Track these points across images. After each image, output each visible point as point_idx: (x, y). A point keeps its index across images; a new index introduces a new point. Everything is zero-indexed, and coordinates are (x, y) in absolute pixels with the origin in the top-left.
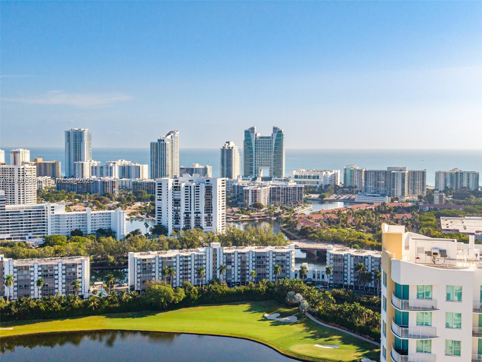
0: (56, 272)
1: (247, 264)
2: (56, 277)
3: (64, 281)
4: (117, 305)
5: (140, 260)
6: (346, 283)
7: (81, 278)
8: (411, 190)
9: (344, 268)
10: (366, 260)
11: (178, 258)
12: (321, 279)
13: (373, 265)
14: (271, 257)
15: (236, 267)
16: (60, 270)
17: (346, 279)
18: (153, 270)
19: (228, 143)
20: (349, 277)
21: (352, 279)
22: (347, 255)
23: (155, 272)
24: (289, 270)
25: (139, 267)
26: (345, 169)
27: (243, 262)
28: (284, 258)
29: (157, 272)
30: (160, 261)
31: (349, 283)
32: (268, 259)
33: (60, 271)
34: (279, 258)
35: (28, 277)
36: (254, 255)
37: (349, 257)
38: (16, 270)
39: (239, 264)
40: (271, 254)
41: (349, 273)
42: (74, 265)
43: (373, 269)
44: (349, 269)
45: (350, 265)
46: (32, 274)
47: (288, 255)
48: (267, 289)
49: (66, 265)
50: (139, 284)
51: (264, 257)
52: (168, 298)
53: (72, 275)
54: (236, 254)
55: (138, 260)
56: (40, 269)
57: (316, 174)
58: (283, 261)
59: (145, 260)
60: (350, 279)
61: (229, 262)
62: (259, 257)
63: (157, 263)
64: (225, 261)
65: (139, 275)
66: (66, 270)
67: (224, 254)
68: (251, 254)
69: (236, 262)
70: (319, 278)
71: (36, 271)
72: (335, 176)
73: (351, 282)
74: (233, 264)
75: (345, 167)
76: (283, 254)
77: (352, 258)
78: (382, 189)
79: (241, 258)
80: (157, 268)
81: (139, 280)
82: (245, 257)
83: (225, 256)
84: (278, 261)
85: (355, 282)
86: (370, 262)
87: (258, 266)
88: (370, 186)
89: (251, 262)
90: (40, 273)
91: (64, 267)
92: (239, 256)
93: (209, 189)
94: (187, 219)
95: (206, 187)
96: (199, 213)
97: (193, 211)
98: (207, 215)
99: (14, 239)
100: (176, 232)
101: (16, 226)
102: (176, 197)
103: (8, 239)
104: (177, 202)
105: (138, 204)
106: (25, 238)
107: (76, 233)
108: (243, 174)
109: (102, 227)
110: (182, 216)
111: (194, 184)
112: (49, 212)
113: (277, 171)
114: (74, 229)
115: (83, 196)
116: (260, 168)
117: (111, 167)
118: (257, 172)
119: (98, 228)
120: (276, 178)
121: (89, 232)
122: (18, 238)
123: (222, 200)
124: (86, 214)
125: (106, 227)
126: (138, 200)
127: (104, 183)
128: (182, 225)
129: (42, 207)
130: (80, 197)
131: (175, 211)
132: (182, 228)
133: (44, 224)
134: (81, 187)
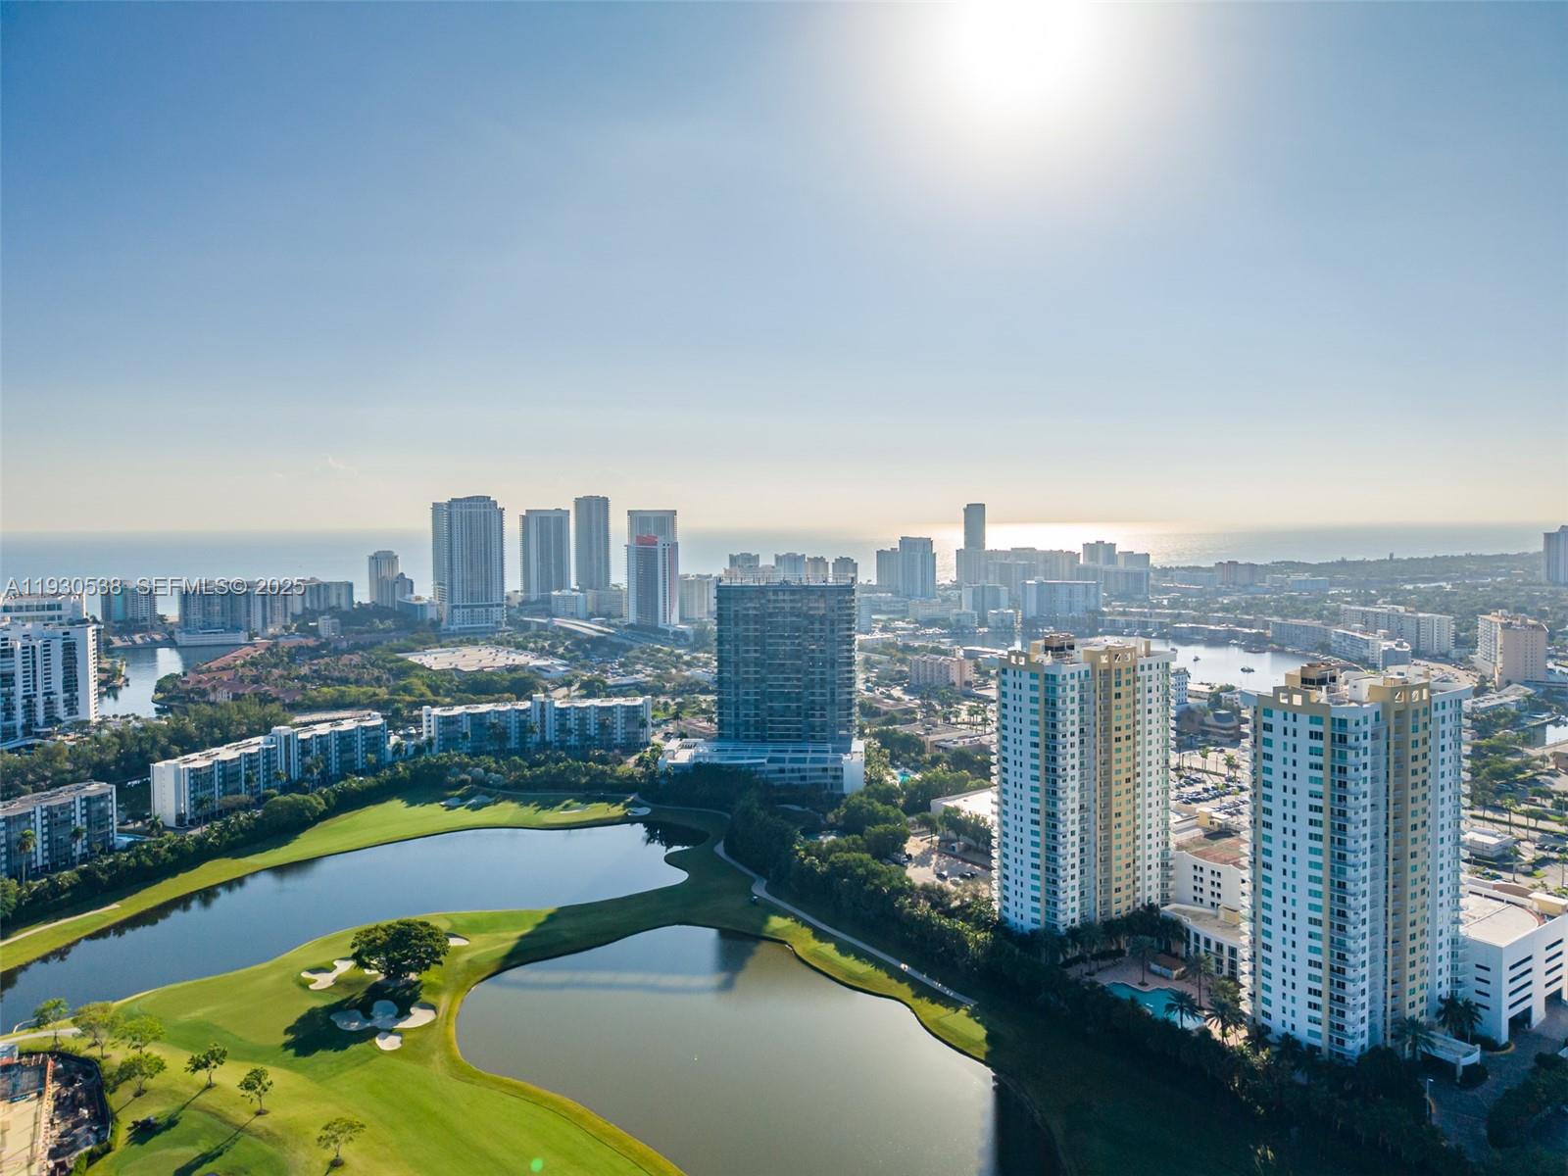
0: (72, 815)
1: (329, 750)
10: (487, 716)
11: (242, 759)
14: (359, 735)
18: (212, 783)
24: (384, 747)
27: (324, 750)
28: (376, 734)
29: (216, 784)
30: (220, 767)
32: (355, 738)
33: (78, 812)
35: (27, 833)
36: (337, 737)
39: (319, 753)
40: (359, 729)
42: (102, 797)
45: (466, 725)
46: (32, 825)
49: (88, 798)
51: (349, 736)
54: (314, 740)
56: (45, 814)
58: (375, 738)
59: (200, 769)
61: (306, 753)
62: (343, 739)
63: (216, 772)
64: (300, 751)
68: (332, 736)
69: (316, 750)
71: (39, 819)
76: (373, 729)
77: (466, 718)
79: (320, 743)
80: (216, 780)
82: (326, 742)
84: (369, 740)
86: (492, 719)
89: (333, 746)
90: (45, 821)
93: (70, 649)
94: (29, 708)
95: (64, 645)
96: (51, 693)
97: (40, 691)
98: (67, 695)
100: (7, 734)
102: (5, 670)
104: (6, 679)
110: (19, 703)
111: (39, 641)
123: (92, 666)
128: (20, 720)
131: (4, 695)
132: (20, 726)
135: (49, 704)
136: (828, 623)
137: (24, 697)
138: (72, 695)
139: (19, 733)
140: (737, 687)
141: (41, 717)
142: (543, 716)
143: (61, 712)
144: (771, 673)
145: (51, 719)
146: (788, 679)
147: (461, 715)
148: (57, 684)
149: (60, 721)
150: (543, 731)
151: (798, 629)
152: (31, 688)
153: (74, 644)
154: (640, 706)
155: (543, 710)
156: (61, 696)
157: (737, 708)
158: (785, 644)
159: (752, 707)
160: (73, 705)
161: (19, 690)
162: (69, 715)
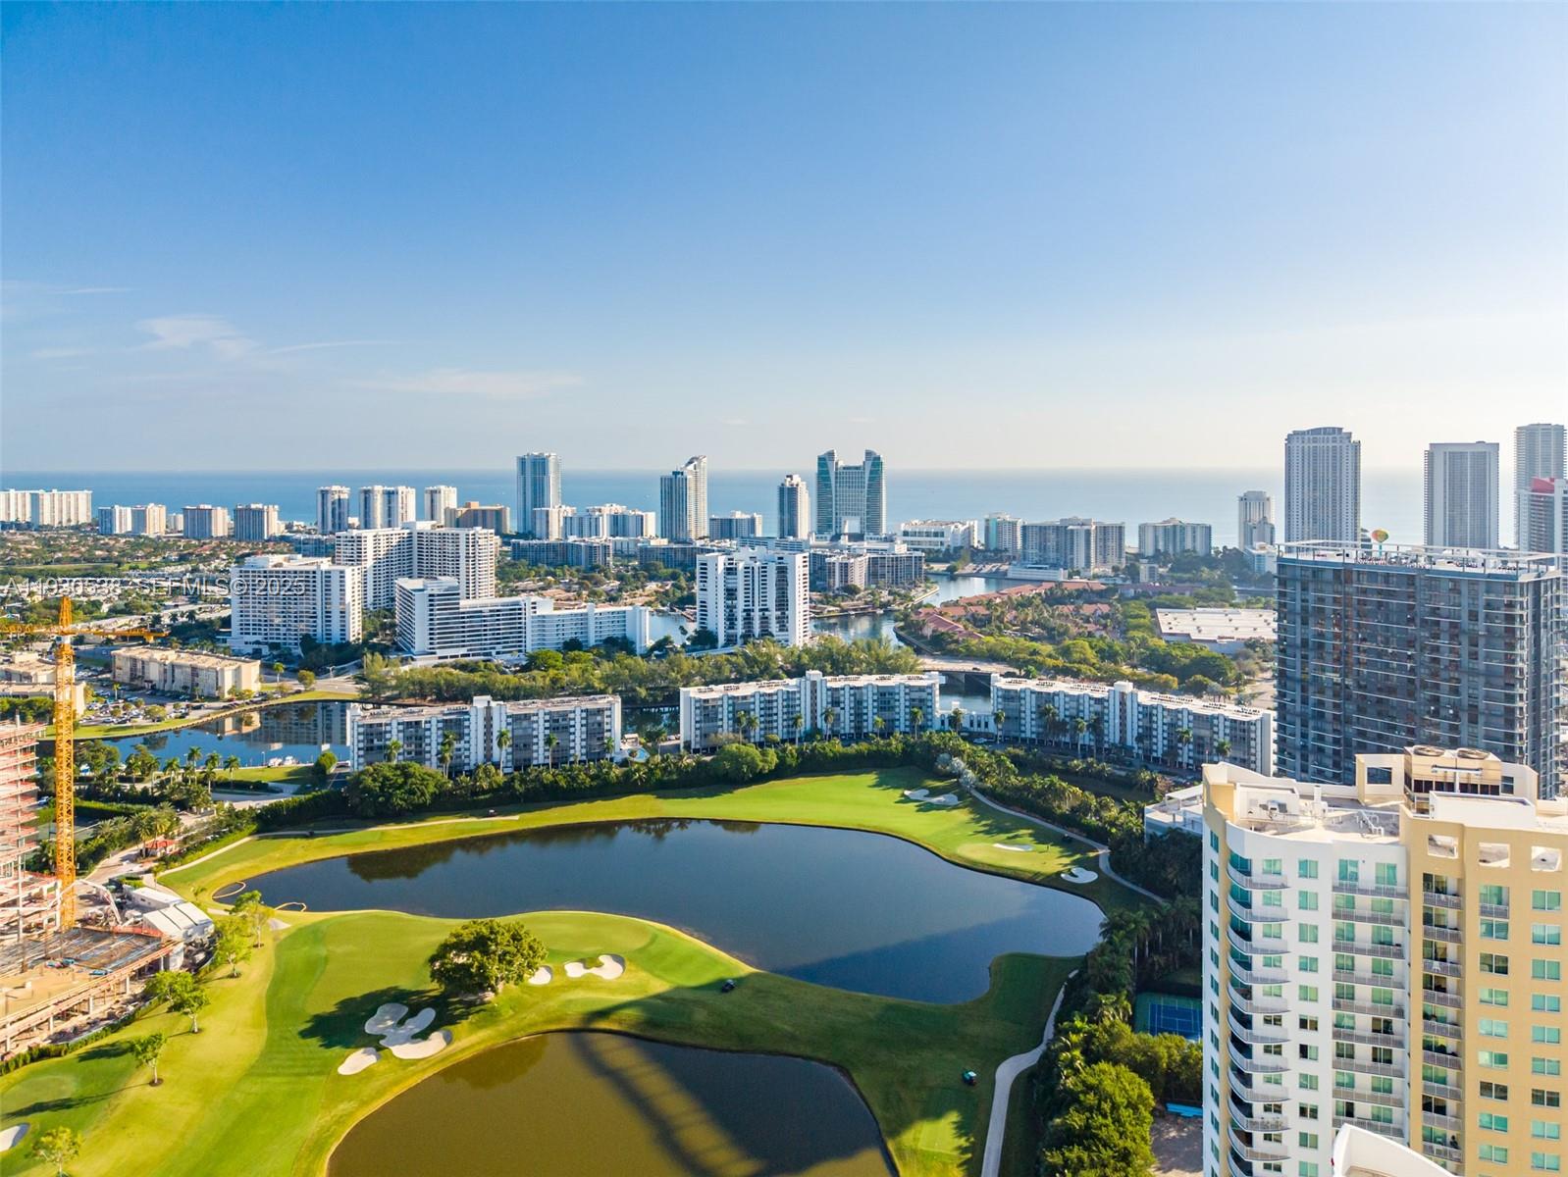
0: (572, 723)
1: (865, 704)
2: (572, 730)
3: (584, 736)
4: (675, 777)
5: (699, 700)
6: (1023, 735)
7: (610, 730)
8: (1100, 557)
9: (1020, 712)
10: (1056, 698)
11: (757, 697)
12: (982, 729)
13: (1067, 706)
14: (902, 694)
15: (847, 708)
16: (578, 719)
17: (1023, 728)
18: (720, 716)
20: (1028, 726)
21: (1034, 729)
22: (1024, 691)
23: (722, 720)
24: (931, 714)
25: (698, 711)
27: (859, 703)
28: (924, 695)
29: (725, 719)
30: (731, 702)
31: (1028, 735)
32: (897, 697)
33: (578, 721)
34: (915, 695)
35: (530, 731)
36: (875, 691)
37: (1028, 693)
38: (510, 720)
39: (852, 705)
40: (902, 687)
41: (1028, 719)
42: (600, 711)
43: (1067, 713)
44: (1028, 712)
45: (1029, 705)
46: (535, 726)
47: (929, 691)
48: (903, 749)
49: (587, 711)
50: (698, 739)
51: (891, 694)
52: (752, 765)
53: (596, 726)
54: (847, 689)
55: (696, 701)
56: (547, 717)
57: (938, 529)
58: (921, 700)
59: (706, 701)
60: (1030, 728)
61: (836, 703)
62: (883, 694)
63: (725, 706)
64: (830, 700)
65: (698, 725)
66: (586, 718)
67: (828, 690)
68: (870, 688)
69: (848, 701)
70: (979, 725)
71: (541, 722)
72: (969, 532)
73: (1032, 733)
74: (842, 705)
76: (921, 689)
77: (1034, 696)
78: (1052, 555)
79: (854, 695)
80: (725, 714)
81: (698, 732)
82: (862, 694)
83: (829, 693)
84: (914, 700)
85: (1038, 734)
86: (1062, 703)
87: (881, 709)
88: (1033, 551)
89: (870, 701)
90: (547, 725)
91: (584, 715)
92: (852, 692)
93: (782, 571)
94: (748, 619)
95: (778, 568)
96: (767, 610)
97: (757, 608)
98: (779, 613)
99: (474, 655)
100: (730, 640)
101: (476, 635)
102: (730, 586)
103: (463, 656)
104: (731, 593)
105: (652, 586)
106: (490, 654)
107: (572, 645)
108: (815, 529)
109: (611, 634)
110: (740, 615)
111: (758, 563)
112: (529, 612)
113: (872, 524)
114: (568, 637)
115: (559, 572)
116: (844, 518)
117: (597, 519)
118: (839, 525)
119: (605, 635)
120: (872, 535)
121: (592, 642)
122: (479, 655)
123: (802, 589)
124: (586, 614)
125: (618, 634)
126: (652, 578)
127: (591, 548)
128: (740, 630)
129: (517, 604)
130: (554, 575)
131: (728, 607)
132: (739, 634)
133: (520, 630)
134: (552, 555)
135: (765, 619)
136: (1465, 640)
137: (745, 610)
138: (784, 613)
139: (740, 640)
140: (1304, 724)
141: (757, 630)
142: (1123, 711)
143: (774, 627)
144: (1361, 710)
145: (766, 632)
146: (1392, 728)
148: (772, 603)
149: (772, 635)
150: (1123, 731)
151: (1411, 644)
152: (750, 603)
153: (786, 568)
154: (1250, 723)
155: (1123, 703)
156: (773, 614)
157: (1304, 758)
158: (1387, 666)
159: (1330, 762)
160: (783, 622)
161: (740, 604)
162: (780, 630)
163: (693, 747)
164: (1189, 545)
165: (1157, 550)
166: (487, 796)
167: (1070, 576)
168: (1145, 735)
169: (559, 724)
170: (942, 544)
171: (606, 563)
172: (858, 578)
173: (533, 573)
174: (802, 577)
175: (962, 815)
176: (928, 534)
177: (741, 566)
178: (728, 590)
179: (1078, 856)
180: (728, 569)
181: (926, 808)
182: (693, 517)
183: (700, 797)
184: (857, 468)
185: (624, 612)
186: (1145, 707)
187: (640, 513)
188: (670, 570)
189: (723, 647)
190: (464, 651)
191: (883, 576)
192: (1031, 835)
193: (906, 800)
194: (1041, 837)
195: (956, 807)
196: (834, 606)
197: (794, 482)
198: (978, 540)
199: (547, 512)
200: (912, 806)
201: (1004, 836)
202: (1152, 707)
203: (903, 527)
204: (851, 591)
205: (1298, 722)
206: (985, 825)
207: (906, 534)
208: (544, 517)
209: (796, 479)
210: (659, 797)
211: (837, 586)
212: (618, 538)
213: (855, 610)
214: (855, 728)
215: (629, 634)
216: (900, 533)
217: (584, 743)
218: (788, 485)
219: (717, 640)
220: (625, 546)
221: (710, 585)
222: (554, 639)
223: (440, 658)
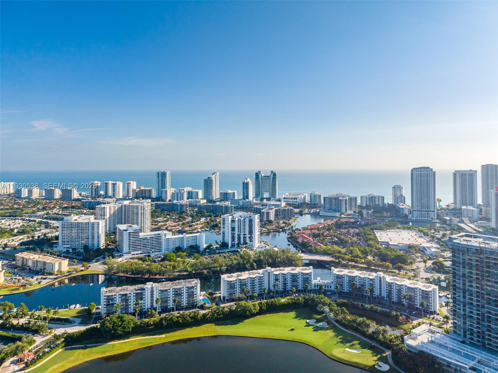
0: (182, 292)
1: (287, 280)
2: (182, 294)
3: (187, 297)
5: (228, 281)
6: (344, 291)
7: (196, 294)
8: (349, 208)
9: (343, 282)
10: (356, 278)
11: (249, 279)
12: (329, 289)
13: (360, 281)
14: (300, 276)
15: (281, 282)
16: (185, 290)
17: (344, 289)
18: (236, 287)
19: (247, 179)
20: (346, 288)
21: (348, 289)
23: (236, 288)
24: (311, 283)
25: (228, 285)
26: (311, 194)
27: (285, 279)
28: (308, 276)
29: (238, 288)
30: (239, 281)
31: (346, 291)
32: (298, 277)
33: (185, 291)
34: (305, 276)
35: (167, 296)
36: (291, 275)
37: (346, 276)
38: (160, 292)
39: (283, 280)
40: (300, 273)
41: (346, 285)
42: (192, 287)
43: (360, 283)
44: (346, 283)
45: (346, 280)
46: (169, 293)
47: (310, 275)
48: (304, 301)
49: (188, 287)
50: (228, 296)
51: (296, 276)
52: (250, 311)
53: (191, 293)
54: (281, 274)
55: (227, 282)
56: (174, 290)
57: (295, 197)
58: (307, 278)
59: (231, 281)
60: (346, 289)
61: (277, 280)
62: (293, 276)
63: (238, 283)
64: (275, 278)
65: (228, 291)
66: (188, 290)
67: (274, 275)
68: (289, 274)
69: (281, 279)
70: (328, 287)
71: (171, 292)
72: (305, 197)
73: (347, 290)
74: (279, 280)
75: (310, 192)
76: (307, 274)
77: (347, 277)
78: (334, 207)
79: (283, 276)
80: (237, 286)
81: (228, 293)
82: (286, 276)
83: (274, 276)
84: (304, 278)
85: (349, 291)
86: (358, 280)
87: (293, 281)
88: (327, 206)
89: (289, 279)
90: (173, 293)
91: (187, 289)
92: (283, 275)
93: (251, 221)
94: (239, 238)
95: (249, 220)
96: (245, 234)
97: (242, 234)
98: (250, 235)
99: (144, 253)
100: (233, 246)
101: (145, 246)
102: (233, 226)
103: (140, 254)
104: (233, 229)
105: (203, 220)
106: (150, 253)
107: (178, 249)
108: (254, 196)
109: (192, 244)
110: (236, 236)
111: (242, 218)
112: (164, 238)
113: (273, 194)
114: (177, 246)
115: (171, 214)
116: (264, 193)
117: (183, 194)
118: (262, 194)
119: (190, 245)
120: (273, 198)
121: (185, 247)
122: (146, 253)
123: (257, 227)
124: (183, 237)
125: (194, 244)
126: (202, 216)
127: (182, 205)
128: (236, 242)
129: (159, 234)
130: (169, 215)
131: (232, 234)
132: (236, 243)
133: (160, 244)
134: (168, 207)
135: (245, 237)
137: (238, 235)
138: (251, 236)
139: (236, 246)
140: (464, 306)
141: (242, 242)
142: (380, 284)
143: (248, 241)
145: (245, 243)
147: (344, 275)
148: (247, 232)
149: (247, 244)
150: (380, 291)
152: (240, 232)
153: (252, 220)
154: (429, 291)
155: (380, 281)
156: (248, 236)
159: (475, 322)
160: (251, 239)
161: (236, 233)
162: (250, 242)
163: (226, 298)
164: (377, 203)
165: (367, 205)
166: (153, 327)
167: (341, 215)
168: (390, 293)
169: (177, 293)
170: (297, 202)
171: (186, 210)
172: (272, 217)
173: (163, 214)
174: (257, 223)
175: (330, 333)
176: (292, 199)
177: (237, 219)
178: (232, 228)
179: (379, 356)
180: (232, 220)
181: (316, 329)
182: (214, 192)
183: (231, 325)
184: (268, 176)
185: (196, 236)
186: (389, 283)
187: (197, 190)
188: (209, 214)
189: (230, 248)
190: (141, 252)
191: (280, 215)
192: (359, 344)
193: (308, 325)
194: (364, 346)
195: (327, 329)
196: (265, 228)
197: (248, 181)
198: (308, 200)
199: (166, 191)
200: (311, 328)
201: (348, 345)
202: (392, 283)
203: (284, 196)
204: (270, 222)
205: (462, 305)
206: (340, 339)
207: (284, 198)
208: (165, 192)
209: (248, 180)
210: (216, 325)
211: (265, 220)
212: (190, 200)
213: (272, 230)
214: (284, 289)
215: (198, 244)
216: (283, 198)
217: (187, 299)
218: (246, 182)
219: (228, 246)
220: (192, 202)
221: (226, 226)
222: (172, 246)
223: (132, 255)
